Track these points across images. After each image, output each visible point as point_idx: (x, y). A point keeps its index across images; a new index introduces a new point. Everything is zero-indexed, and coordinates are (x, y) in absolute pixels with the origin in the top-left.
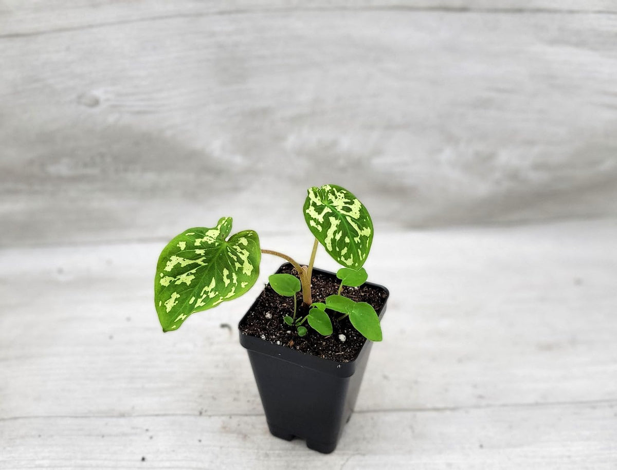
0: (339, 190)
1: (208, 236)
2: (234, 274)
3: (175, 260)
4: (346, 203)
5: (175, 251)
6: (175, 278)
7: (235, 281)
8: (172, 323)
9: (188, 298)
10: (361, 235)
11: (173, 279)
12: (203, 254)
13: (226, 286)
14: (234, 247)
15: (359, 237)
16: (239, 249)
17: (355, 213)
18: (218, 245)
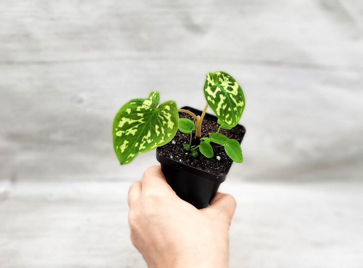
0: (226, 75)
1: (144, 104)
2: (162, 128)
4: (229, 84)
5: (124, 115)
7: (163, 132)
8: (125, 159)
9: (134, 143)
10: (238, 106)
11: (124, 132)
12: (142, 116)
13: (158, 135)
14: (162, 111)
16: (165, 113)
17: (235, 92)
18: (152, 111)
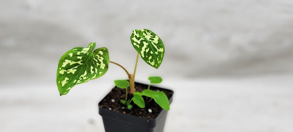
0: (148, 31)
1: (84, 50)
2: (96, 69)
3: (67, 62)
4: (151, 37)
5: (67, 57)
6: (67, 70)
7: (96, 72)
8: (65, 91)
9: (73, 80)
12: (81, 59)
13: (92, 74)
14: (96, 55)
15: (158, 52)
16: (99, 57)
18: (88, 54)
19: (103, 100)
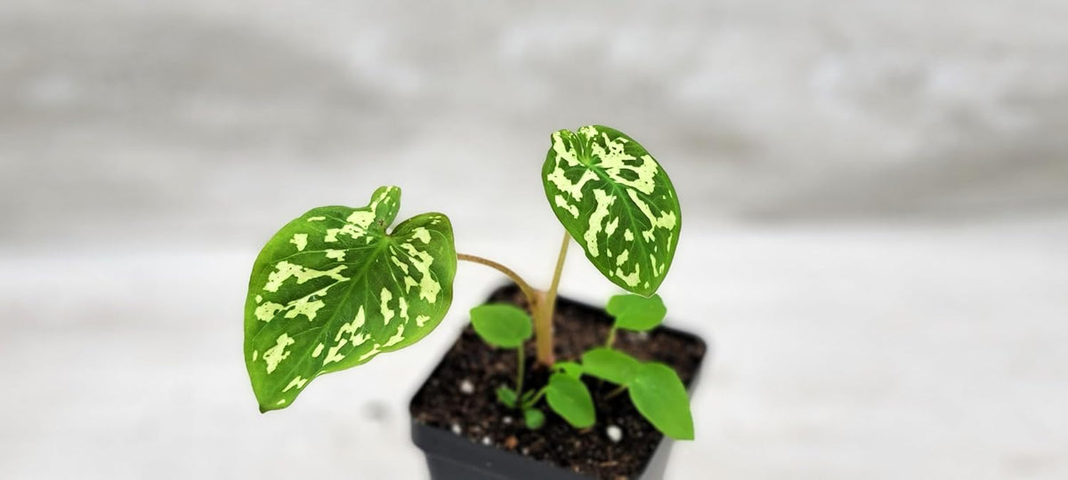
0: (615, 136)
1: (351, 223)
2: (402, 300)
3: (285, 270)
4: (627, 163)
5: (285, 252)
6: (285, 305)
7: (404, 314)
8: (278, 394)
9: (310, 345)
10: (656, 227)
11: (280, 308)
12: (340, 259)
13: (386, 322)
14: (405, 246)
15: (653, 230)
16: (413, 251)
17: (645, 181)
18: (371, 242)
19: (427, 384)
